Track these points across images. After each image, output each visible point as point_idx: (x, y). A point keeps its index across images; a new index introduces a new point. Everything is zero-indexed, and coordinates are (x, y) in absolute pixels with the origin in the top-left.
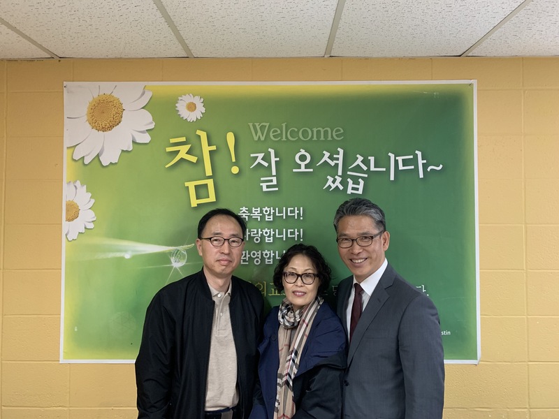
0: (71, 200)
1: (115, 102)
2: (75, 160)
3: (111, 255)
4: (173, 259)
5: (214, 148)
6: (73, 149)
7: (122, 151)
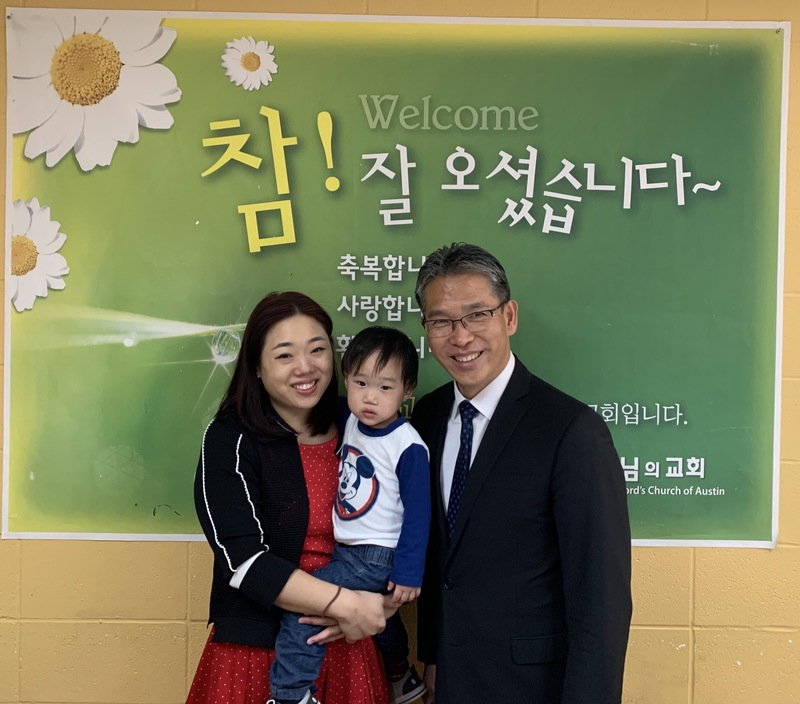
0: (22, 235)
1: (105, 48)
2: (28, 160)
3: (98, 340)
4: (214, 350)
5: (293, 141)
6: (23, 138)
7: (119, 142)
